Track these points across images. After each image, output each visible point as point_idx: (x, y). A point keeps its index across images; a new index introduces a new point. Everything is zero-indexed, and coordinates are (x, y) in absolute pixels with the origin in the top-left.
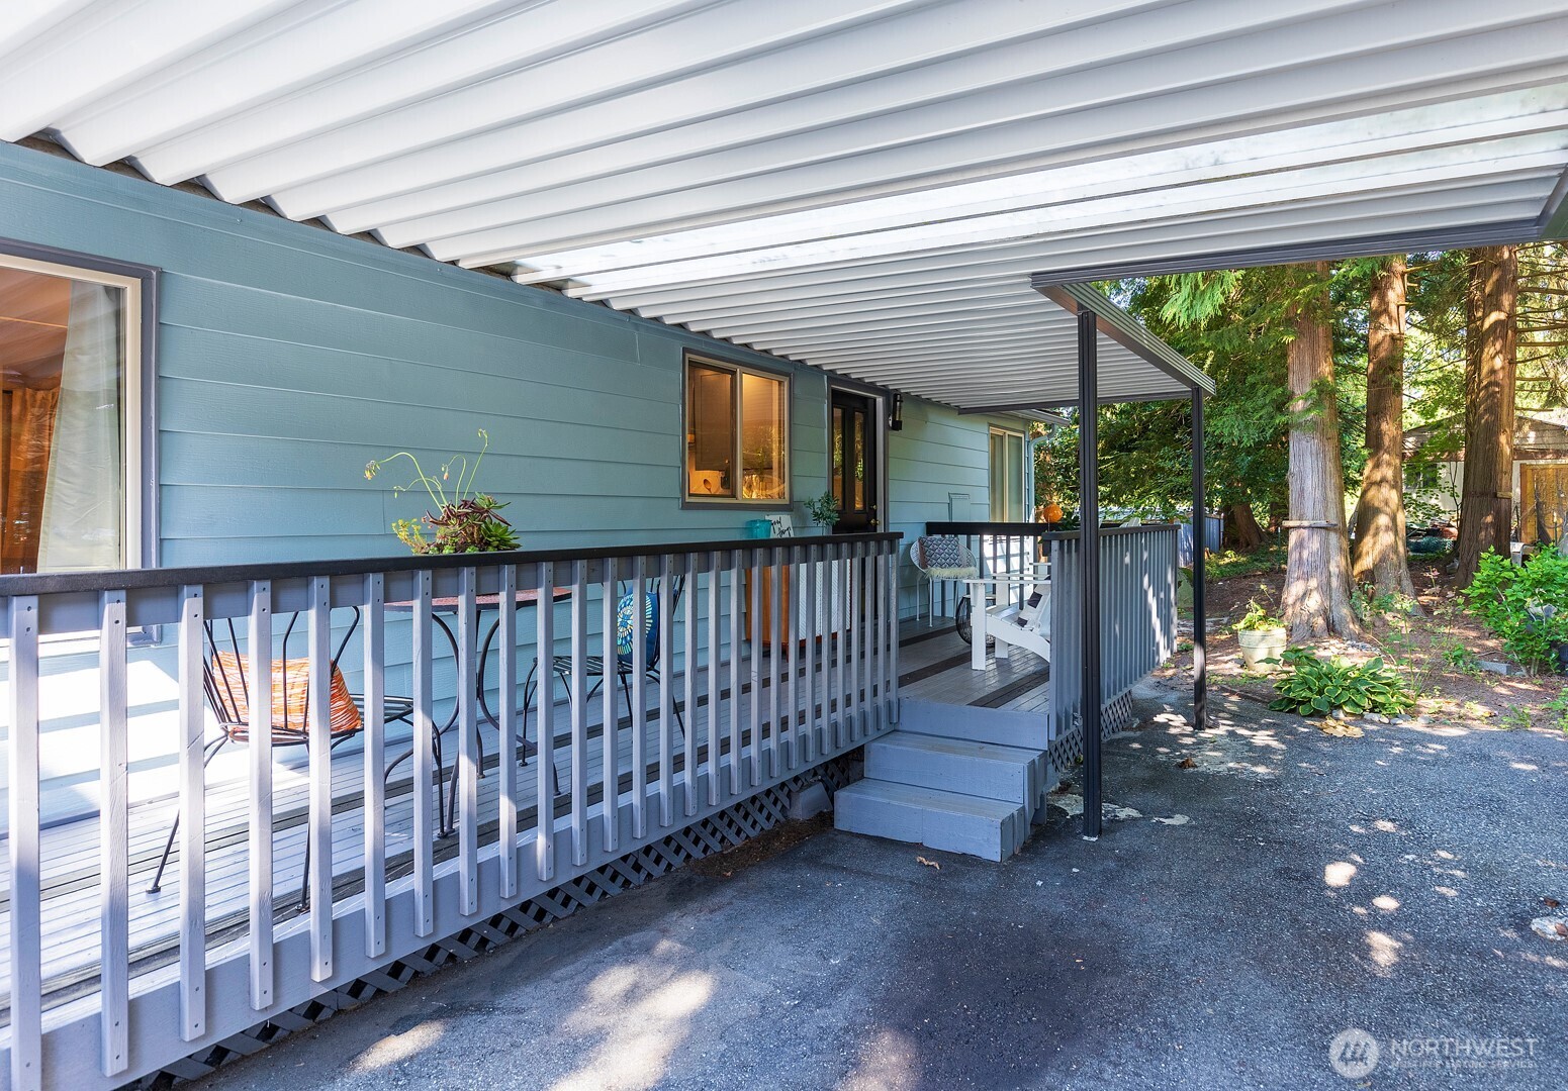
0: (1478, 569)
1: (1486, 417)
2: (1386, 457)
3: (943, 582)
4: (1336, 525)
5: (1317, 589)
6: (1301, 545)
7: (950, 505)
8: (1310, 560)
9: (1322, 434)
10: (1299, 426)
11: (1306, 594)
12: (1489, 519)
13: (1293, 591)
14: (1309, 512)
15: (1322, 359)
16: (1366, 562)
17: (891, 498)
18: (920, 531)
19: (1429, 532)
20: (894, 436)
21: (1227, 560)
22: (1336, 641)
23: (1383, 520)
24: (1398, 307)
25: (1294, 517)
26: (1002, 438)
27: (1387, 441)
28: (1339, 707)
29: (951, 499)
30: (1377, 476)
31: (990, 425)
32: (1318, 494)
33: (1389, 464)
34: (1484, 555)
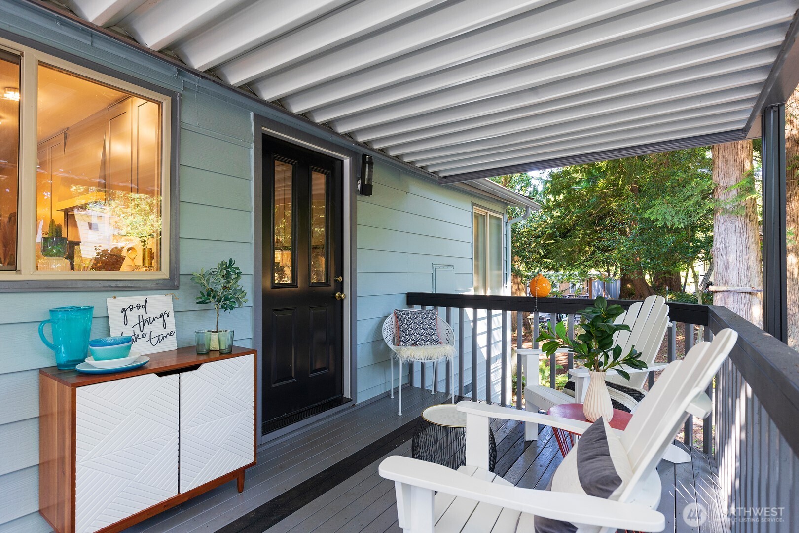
3: (423, 365)
7: (433, 275)
9: (746, 217)
10: (725, 211)
14: (734, 280)
17: (359, 269)
18: (400, 303)
20: (363, 203)
25: (720, 284)
29: (434, 270)
31: (474, 204)
32: (742, 265)
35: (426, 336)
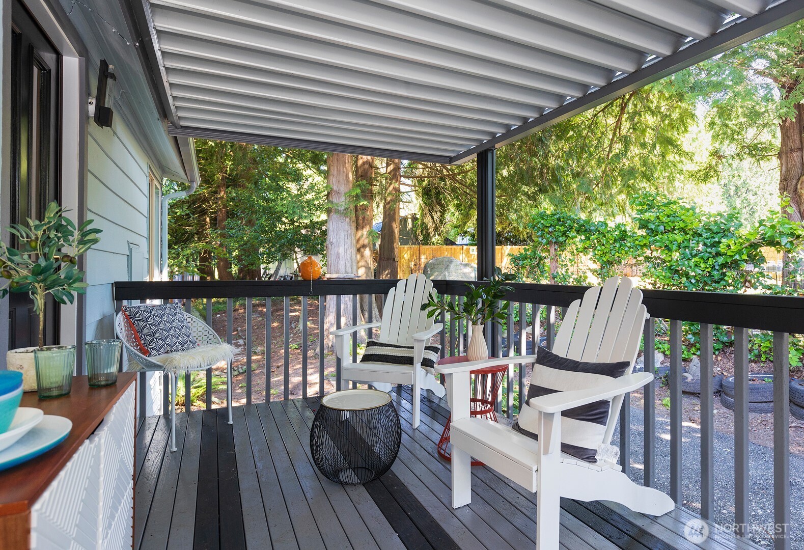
7: (130, 258)
9: (350, 218)
10: (337, 212)
14: (343, 268)
31: (149, 167)
32: (348, 257)
35: (183, 338)
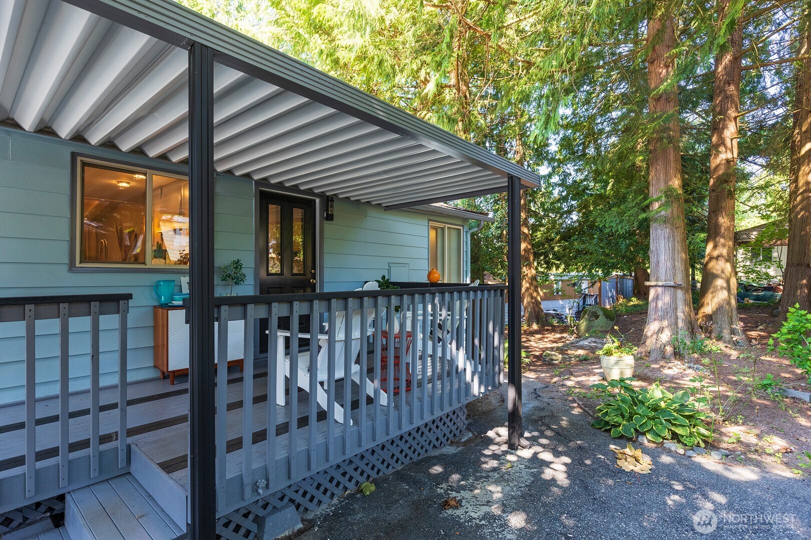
0: (786, 320)
1: (802, 213)
2: (722, 240)
4: (681, 285)
5: (668, 327)
6: (657, 298)
7: (389, 271)
8: (663, 307)
9: (672, 225)
10: (656, 220)
11: (661, 330)
12: (804, 281)
13: (652, 327)
14: (662, 276)
15: (673, 175)
16: (708, 309)
17: (327, 265)
19: (765, 289)
20: (328, 225)
21: (632, 303)
22: (679, 363)
23: (720, 282)
24: (732, 140)
25: (652, 279)
26: (443, 229)
27: (723, 230)
28: (644, 434)
29: (390, 267)
30: (716, 253)
31: (431, 220)
32: (669, 264)
33: (724, 246)
34: (791, 309)
